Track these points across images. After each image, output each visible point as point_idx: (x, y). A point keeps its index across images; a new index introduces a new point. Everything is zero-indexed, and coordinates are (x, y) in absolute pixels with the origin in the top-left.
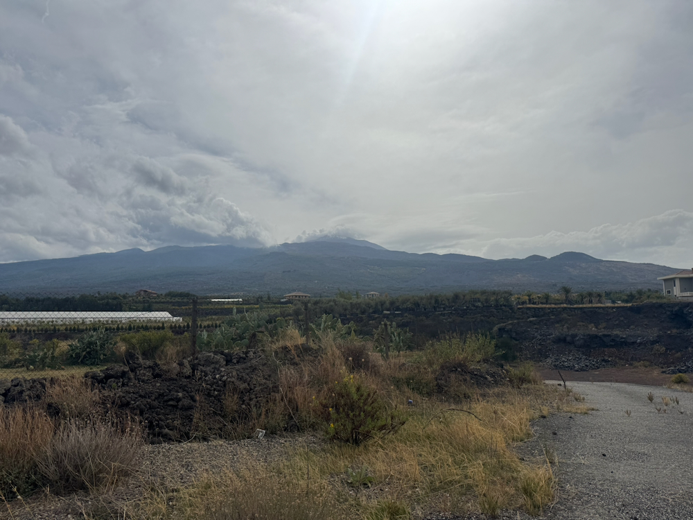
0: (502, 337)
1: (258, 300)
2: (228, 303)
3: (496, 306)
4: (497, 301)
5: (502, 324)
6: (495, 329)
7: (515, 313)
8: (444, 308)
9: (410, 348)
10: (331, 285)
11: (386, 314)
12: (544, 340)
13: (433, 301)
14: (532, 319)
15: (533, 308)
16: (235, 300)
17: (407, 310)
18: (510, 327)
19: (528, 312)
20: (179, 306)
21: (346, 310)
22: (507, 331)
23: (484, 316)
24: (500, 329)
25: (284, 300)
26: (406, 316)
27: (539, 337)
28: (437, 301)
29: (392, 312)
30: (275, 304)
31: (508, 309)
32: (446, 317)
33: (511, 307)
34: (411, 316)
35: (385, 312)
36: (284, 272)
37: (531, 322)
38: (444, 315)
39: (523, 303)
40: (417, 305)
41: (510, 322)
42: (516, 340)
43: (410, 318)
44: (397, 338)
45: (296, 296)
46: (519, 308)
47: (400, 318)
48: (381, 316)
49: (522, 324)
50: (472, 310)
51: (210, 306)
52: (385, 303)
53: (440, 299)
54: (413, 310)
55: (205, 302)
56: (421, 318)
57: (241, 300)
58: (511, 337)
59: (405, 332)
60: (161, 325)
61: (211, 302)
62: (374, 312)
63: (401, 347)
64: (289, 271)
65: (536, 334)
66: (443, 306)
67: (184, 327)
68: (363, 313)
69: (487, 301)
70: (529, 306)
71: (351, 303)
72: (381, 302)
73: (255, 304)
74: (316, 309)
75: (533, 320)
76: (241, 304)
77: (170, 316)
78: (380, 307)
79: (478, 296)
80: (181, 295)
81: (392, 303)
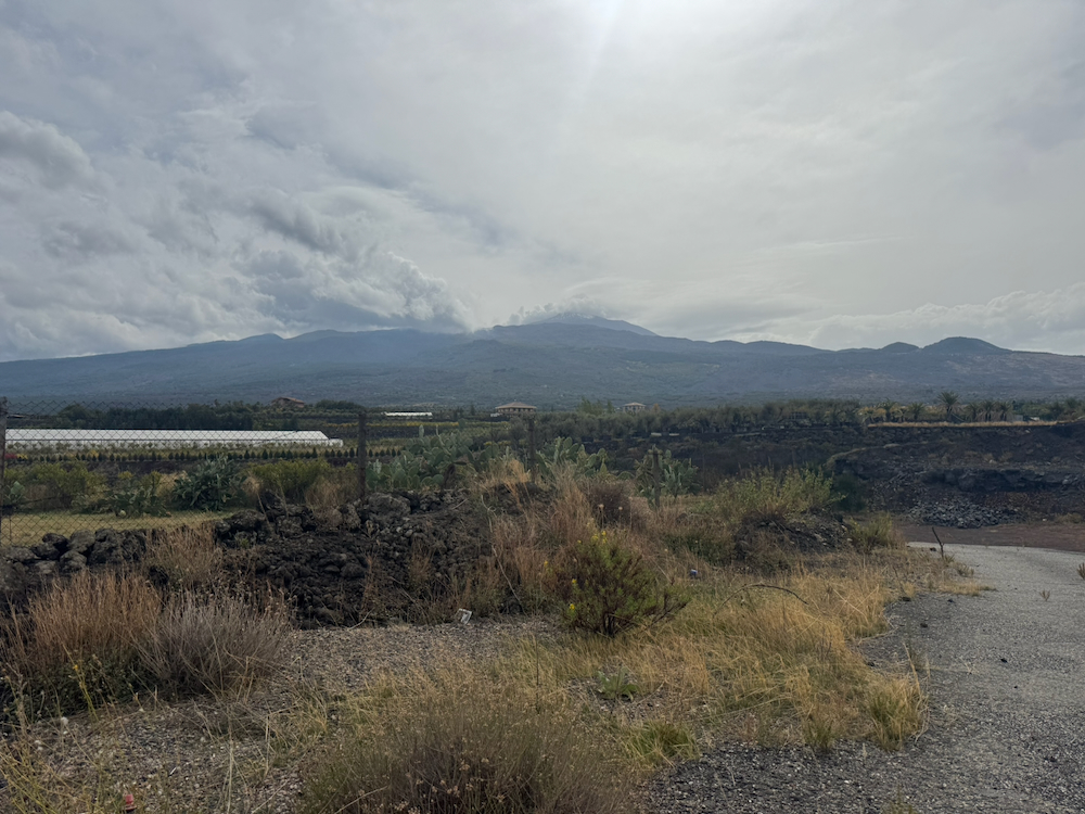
0: (841, 473)
1: (456, 415)
2: (411, 418)
3: (834, 425)
4: (834, 416)
5: (842, 454)
6: (831, 460)
7: (864, 436)
8: (748, 428)
9: (693, 490)
10: (568, 392)
11: (656, 437)
12: (909, 479)
13: (731, 417)
14: (890, 445)
15: (894, 428)
16: (422, 414)
17: (689, 430)
18: (855, 457)
19: (885, 434)
20: (338, 422)
21: (591, 430)
22: (850, 465)
23: (813, 441)
24: (837, 461)
25: (496, 415)
26: (687, 441)
27: (901, 473)
28: (736, 417)
29: (665, 434)
30: (482, 420)
31: (852, 430)
32: (750, 443)
33: (856, 425)
34: (696, 441)
35: (654, 434)
36: (495, 371)
37: (888, 449)
38: (748, 439)
39: (877, 420)
40: (704, 422)
41: (855, 450)
42: (864, 479)
43: (694, 444)
44: (673, 475)
45: (514, 409)
46: (870, 428)
47: (677, 444)
48: (648, 440)
49: (874, 454)
50: (793, 430)
51: (384, 424)
52: (653, 419)
53: (742, 413)
54: (698, 431)
55: (377, 417)
56: (711, 443)
57: (430, 414)
58: (856, 474)
59: (686, 466)
60: (311, 451)
61: (384, 417)
62: (636, 435)
63: (678, 488)
64: (504, 370)
65: (896, 469)
66: (748, 425)
67: (346, 454)
68: (619, 435)
69: (818, 416)
70: (886, 424)
71: (600, 420)
72: (647, 418)
73: (450, 421)
74: (545, 428)
75: (892, 448)
76: (431, 421)
77: (325, 437)
78: (645, 426)
79: (803, 408)
80: (340, 406)
81: (665, 420)
